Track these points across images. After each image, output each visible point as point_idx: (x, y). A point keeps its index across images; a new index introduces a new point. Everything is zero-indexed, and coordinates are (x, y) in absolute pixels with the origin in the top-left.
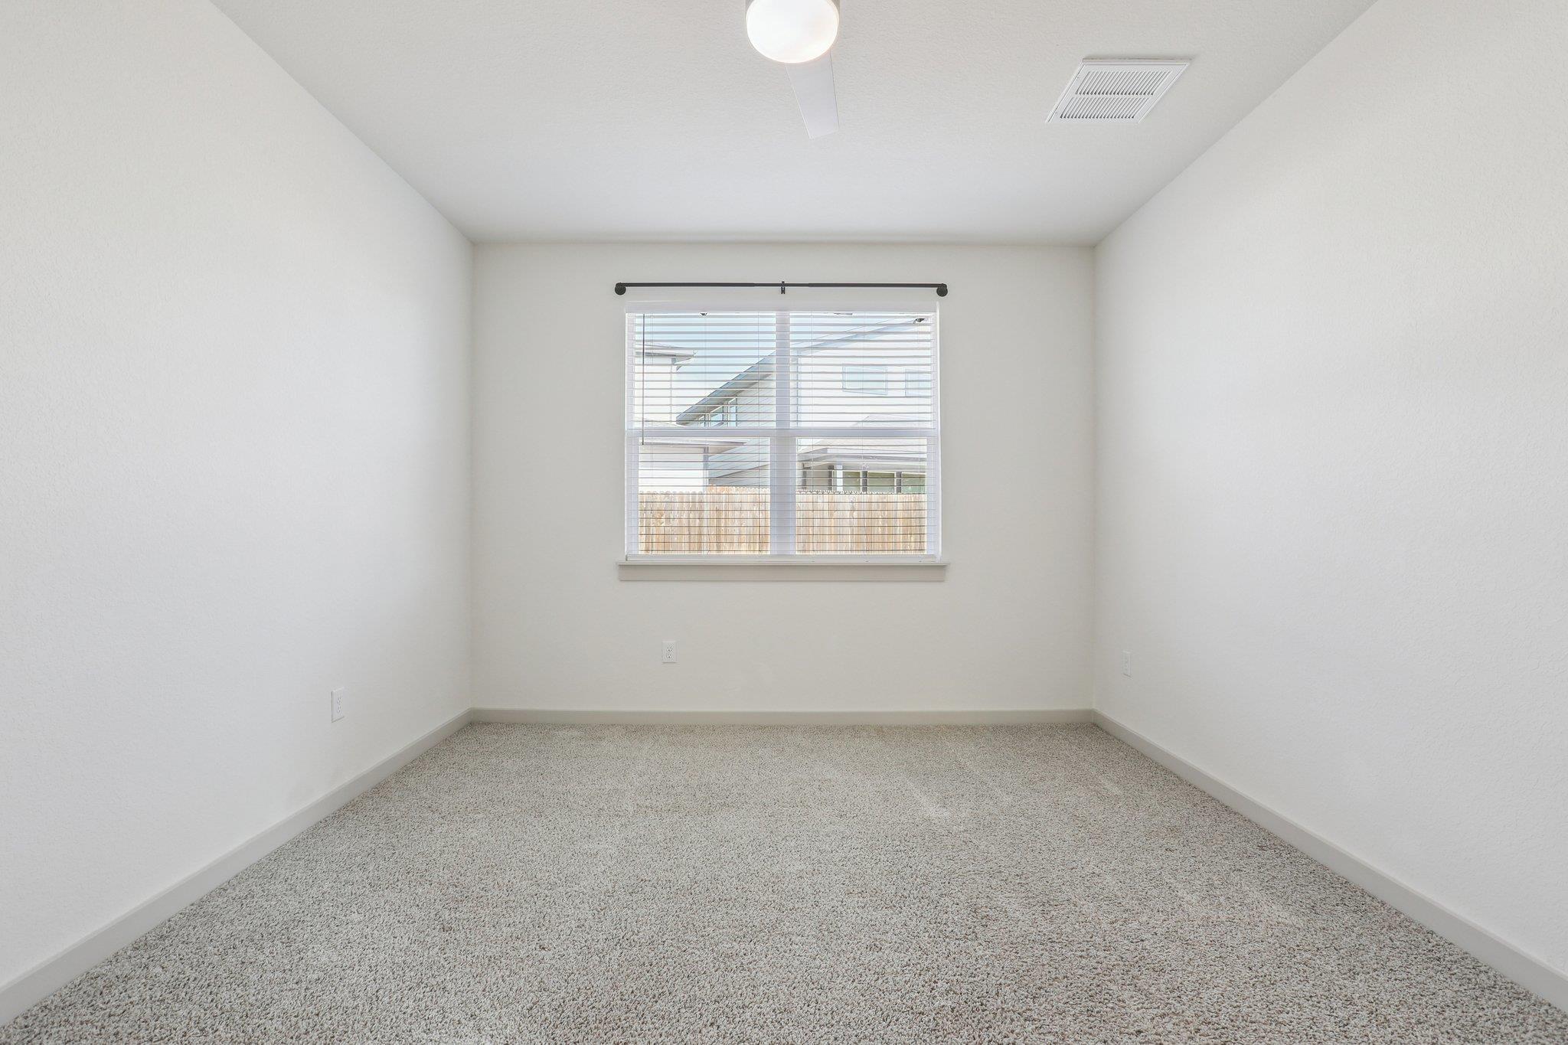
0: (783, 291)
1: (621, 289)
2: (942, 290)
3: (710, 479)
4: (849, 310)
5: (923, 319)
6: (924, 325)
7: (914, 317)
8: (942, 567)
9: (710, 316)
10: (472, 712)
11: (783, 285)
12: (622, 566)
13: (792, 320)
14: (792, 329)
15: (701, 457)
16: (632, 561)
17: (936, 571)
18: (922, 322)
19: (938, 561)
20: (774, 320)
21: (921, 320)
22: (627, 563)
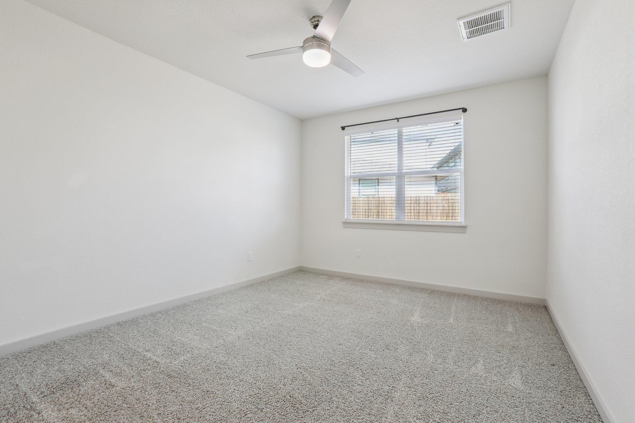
0: (398, 121)
1: (343, 128)
2: (465, 110)
3: (438, 191)
4: (426, 124)
5: (458, 123)
6: (459, 125)
7: (454, 123)
8: (465, 227)
9: (375, 134)
10: (301, 267)
11: (398, 119)
12: (344, 223)
13: (404, 131)
14: (404, 134)
15: (434, 182)
16: (347, 221)
17: (462, 228)
18: (458, 124)
19: (463, 224)
20: (396, 132)
21: (457, 124)
22: (346, 222)
